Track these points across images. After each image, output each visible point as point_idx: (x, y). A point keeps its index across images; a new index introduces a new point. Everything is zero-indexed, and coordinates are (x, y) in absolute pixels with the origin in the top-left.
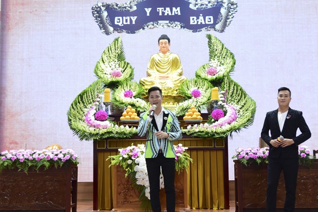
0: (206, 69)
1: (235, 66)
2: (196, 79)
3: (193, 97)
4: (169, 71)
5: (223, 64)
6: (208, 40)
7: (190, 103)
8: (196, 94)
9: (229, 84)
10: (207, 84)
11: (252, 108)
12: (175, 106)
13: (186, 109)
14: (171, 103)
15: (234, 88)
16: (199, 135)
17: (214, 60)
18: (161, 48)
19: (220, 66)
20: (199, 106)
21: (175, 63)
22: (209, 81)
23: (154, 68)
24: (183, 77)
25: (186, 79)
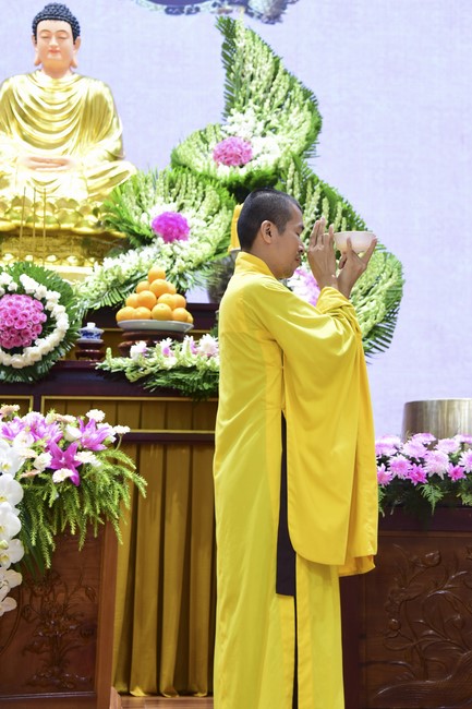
0: (213, 145)
1: (319, 136)
2: (171, 173)
3: (160, 240)
4: (70, 144)
5: (275, 130)
6: (222, 39)
7: (146, 262)
8: (172, 229)
9: (304, 192)
10: (212, 195)
11: (387, 286)
12: (87, 269)
13: (128, 283)
14: (71, 259)
15: (320, 206)
16: (178, 381)
17: (244, 112)
18: (43, 52)
19: (264, 135)
20: (181, 275)
21: (94, 116)
22: (224, 185)
23: (13, 126)
24: (121, 166)
25: (133, 172)
